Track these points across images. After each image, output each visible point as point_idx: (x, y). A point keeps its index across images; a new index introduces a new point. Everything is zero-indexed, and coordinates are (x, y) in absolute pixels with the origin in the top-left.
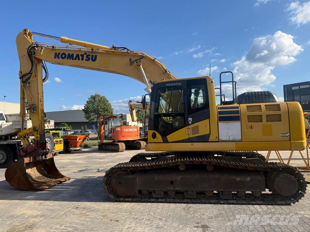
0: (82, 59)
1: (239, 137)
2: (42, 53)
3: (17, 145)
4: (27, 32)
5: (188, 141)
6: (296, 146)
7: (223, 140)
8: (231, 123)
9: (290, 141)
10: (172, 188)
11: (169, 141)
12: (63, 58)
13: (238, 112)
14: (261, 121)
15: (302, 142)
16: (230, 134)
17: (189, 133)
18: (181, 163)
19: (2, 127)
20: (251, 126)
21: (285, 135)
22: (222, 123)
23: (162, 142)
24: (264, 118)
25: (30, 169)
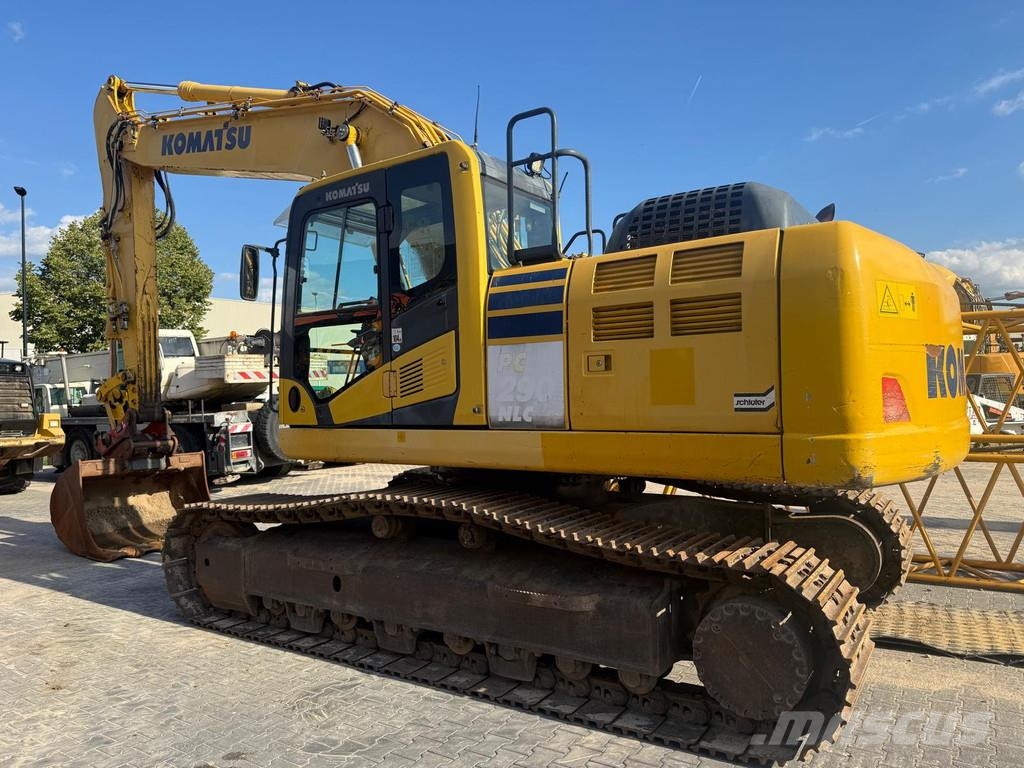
0: (219, 148)
1: (556, 412)
2: (136, 142)
3: (205, 426)
4: (114, 85)
5: (390, 424)
6: (809, 461)
7: (500, 420)
8: (529, 347)
9: (782, 433)
10: (335, 602)
11: (336, 422)
12: (179, 151)
13: (556, 295)
14: (650, 334)
15: (843, 441)
16: (523, 395)
17: (393, 388)
18: (378, 510)
19: (179, 376)
20: (608, 358)
21: (756, 402)
22: (498, 347)
23: (315, 423)
24: (662, 319)
25: (144, 497)
